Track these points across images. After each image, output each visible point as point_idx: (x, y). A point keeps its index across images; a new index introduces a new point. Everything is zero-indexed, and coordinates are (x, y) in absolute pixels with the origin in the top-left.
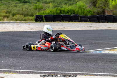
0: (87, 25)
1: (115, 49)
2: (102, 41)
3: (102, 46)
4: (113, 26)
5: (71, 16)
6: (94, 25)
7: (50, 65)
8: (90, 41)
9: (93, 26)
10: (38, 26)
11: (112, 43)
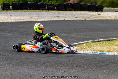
0: (55, 14)
1: (83, 43)
2: (70, 35)
3: (70, 40)
4: (81, 15)
5: (38, 4)
6: (61, 14)
7: (20, 72)
8: (58, 34)
9: (61, 16)
10: (5, 17)
11: (79, 36)
